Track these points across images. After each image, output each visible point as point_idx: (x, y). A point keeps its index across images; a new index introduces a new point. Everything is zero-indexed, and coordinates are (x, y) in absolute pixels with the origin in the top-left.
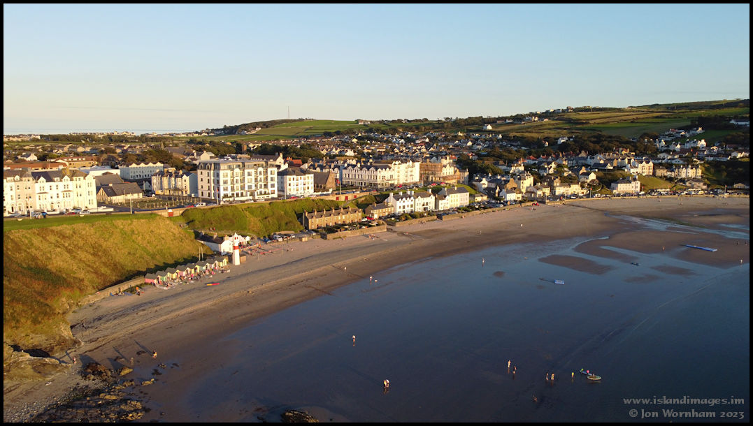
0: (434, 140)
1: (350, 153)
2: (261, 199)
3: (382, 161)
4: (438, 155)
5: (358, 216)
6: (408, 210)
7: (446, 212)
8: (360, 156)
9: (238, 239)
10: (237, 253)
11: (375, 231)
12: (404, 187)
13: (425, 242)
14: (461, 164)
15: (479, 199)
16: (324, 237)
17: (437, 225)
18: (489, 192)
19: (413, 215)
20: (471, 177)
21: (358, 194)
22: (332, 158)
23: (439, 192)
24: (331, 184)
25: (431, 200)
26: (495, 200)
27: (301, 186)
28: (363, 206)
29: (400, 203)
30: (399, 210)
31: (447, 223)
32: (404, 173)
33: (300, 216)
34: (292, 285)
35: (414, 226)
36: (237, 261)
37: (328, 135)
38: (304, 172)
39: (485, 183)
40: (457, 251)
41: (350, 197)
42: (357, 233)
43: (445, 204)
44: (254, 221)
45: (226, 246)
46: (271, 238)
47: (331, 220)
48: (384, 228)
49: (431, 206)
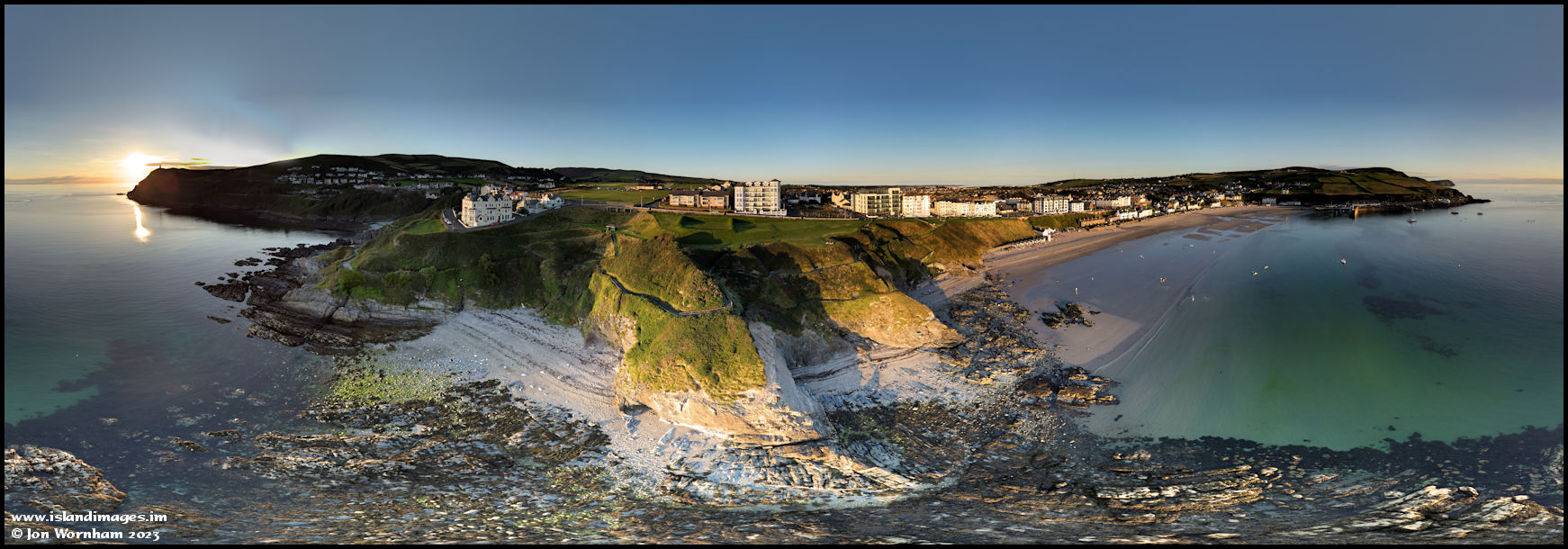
0: (1137, 187)
1: (1100, 193)
2: (1061, 213)
3: (1114, 197)
4: (1139, 194)
5: (1103, 221)
6: (1126, 218)
7: (1142, 219)
8: (1105, 194)
9: (1050, 230)
10: (1049, 236)
11: (1111, 227)
12: (1124, 208)
13: (1133, 232)
14: (1148, 197)
15: (1156, 212)
16: (1088, 230)
17: (1138, 224)
18: (1161, 209)
19: (1128, 220)
20: (1153, 203)
21: (1103, 211)
22: (1092, 195)
23: (1139, 210)
24: (1091, 207)
25: (1136, 213)
26: (1163, 212)
27: (1078, 208)
28: (1106, 216)
29: (1122, 215)
30: (1121, 218)
31: (1143, 223)
32: (1123, 201)
33: (1077, 221)
34: (1073, 251)
35: (1128, 225)
36: (1050, 240)
37: (1091, 186)
38: (1080, 202)
39: (1159, 205)
40: (1147, 235)
41: (1100, 212)
42: (1103, 228)
43: (1141, 215)
44: (1057, 223)
45: (1045, 233)
46: (1065, 230)
47: (1091, 223)
48: (1115, 226)
49: (1136, 216)
